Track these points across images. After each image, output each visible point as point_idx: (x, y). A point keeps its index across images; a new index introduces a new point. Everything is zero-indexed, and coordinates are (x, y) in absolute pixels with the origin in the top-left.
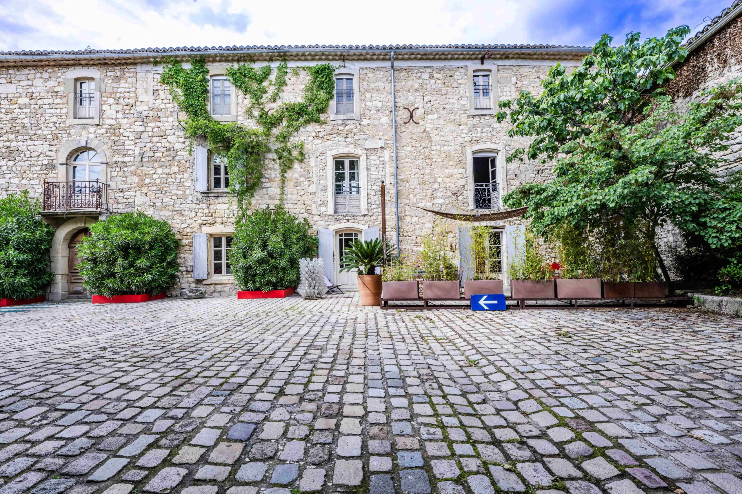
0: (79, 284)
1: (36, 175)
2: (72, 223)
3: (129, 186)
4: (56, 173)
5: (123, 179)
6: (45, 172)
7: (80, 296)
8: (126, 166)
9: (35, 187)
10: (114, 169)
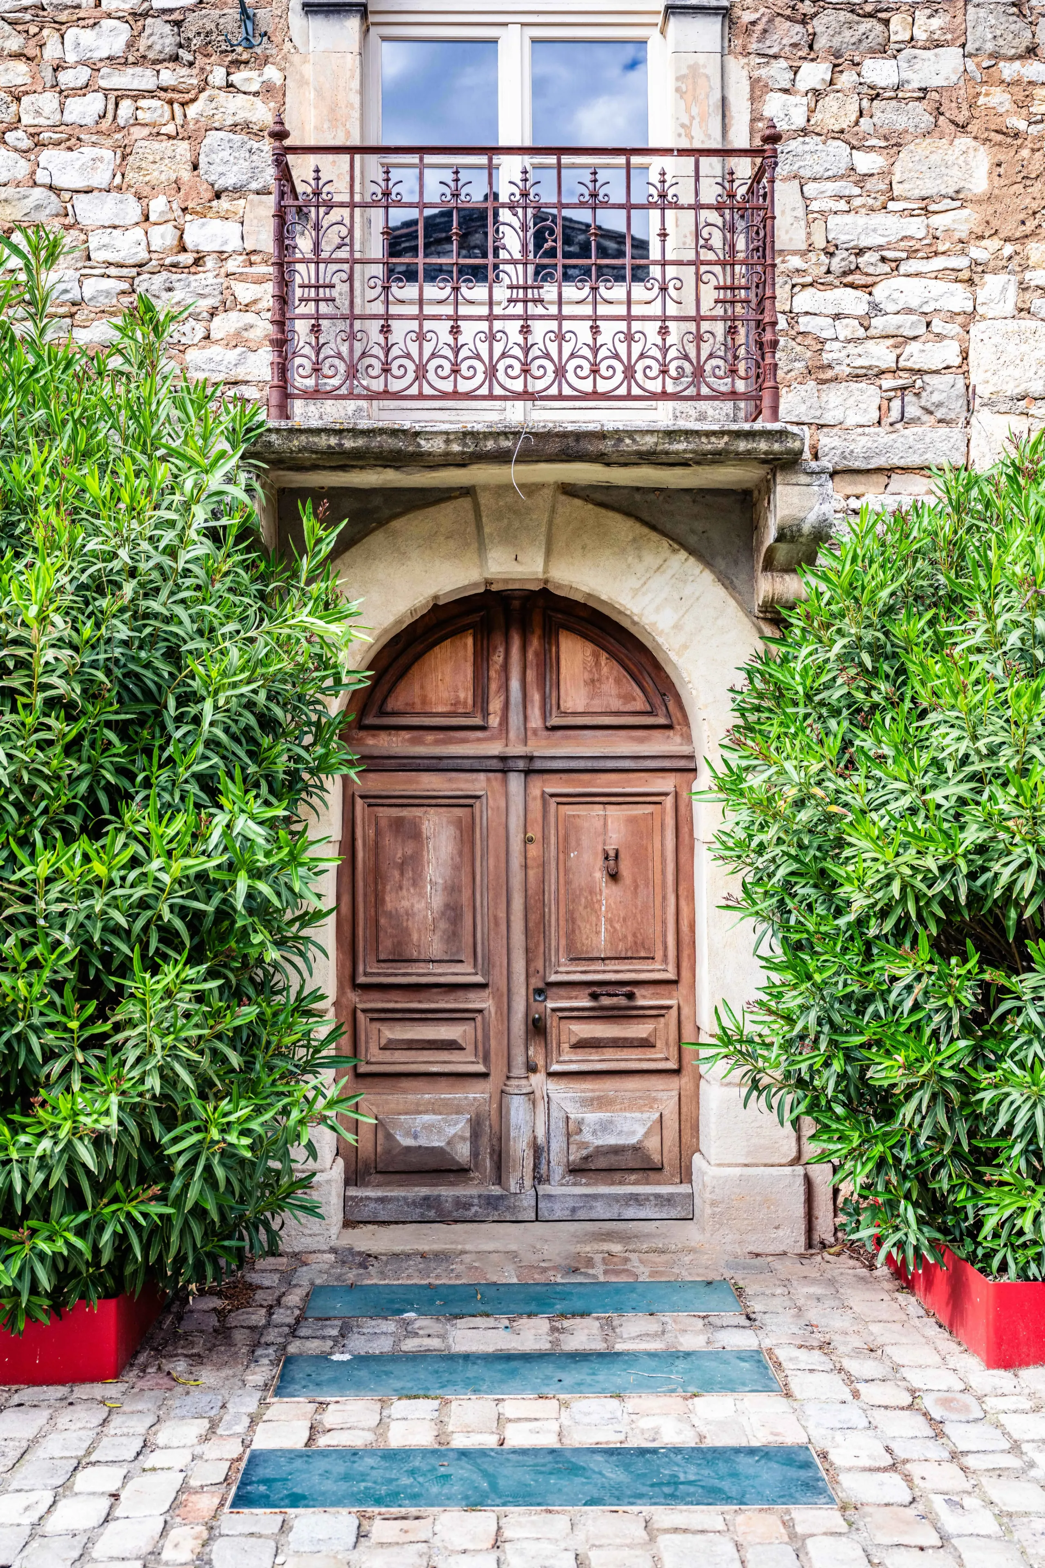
0: (428, 1094)
1: (93, 104)
2: (429, 541)
3: (916, 227)
4: (268, 90)
5: (865, 162)
6: (167, 77)
7: (447, 1192)
8: (882, 50)
9: (83, 206)
10: (778, 72)
